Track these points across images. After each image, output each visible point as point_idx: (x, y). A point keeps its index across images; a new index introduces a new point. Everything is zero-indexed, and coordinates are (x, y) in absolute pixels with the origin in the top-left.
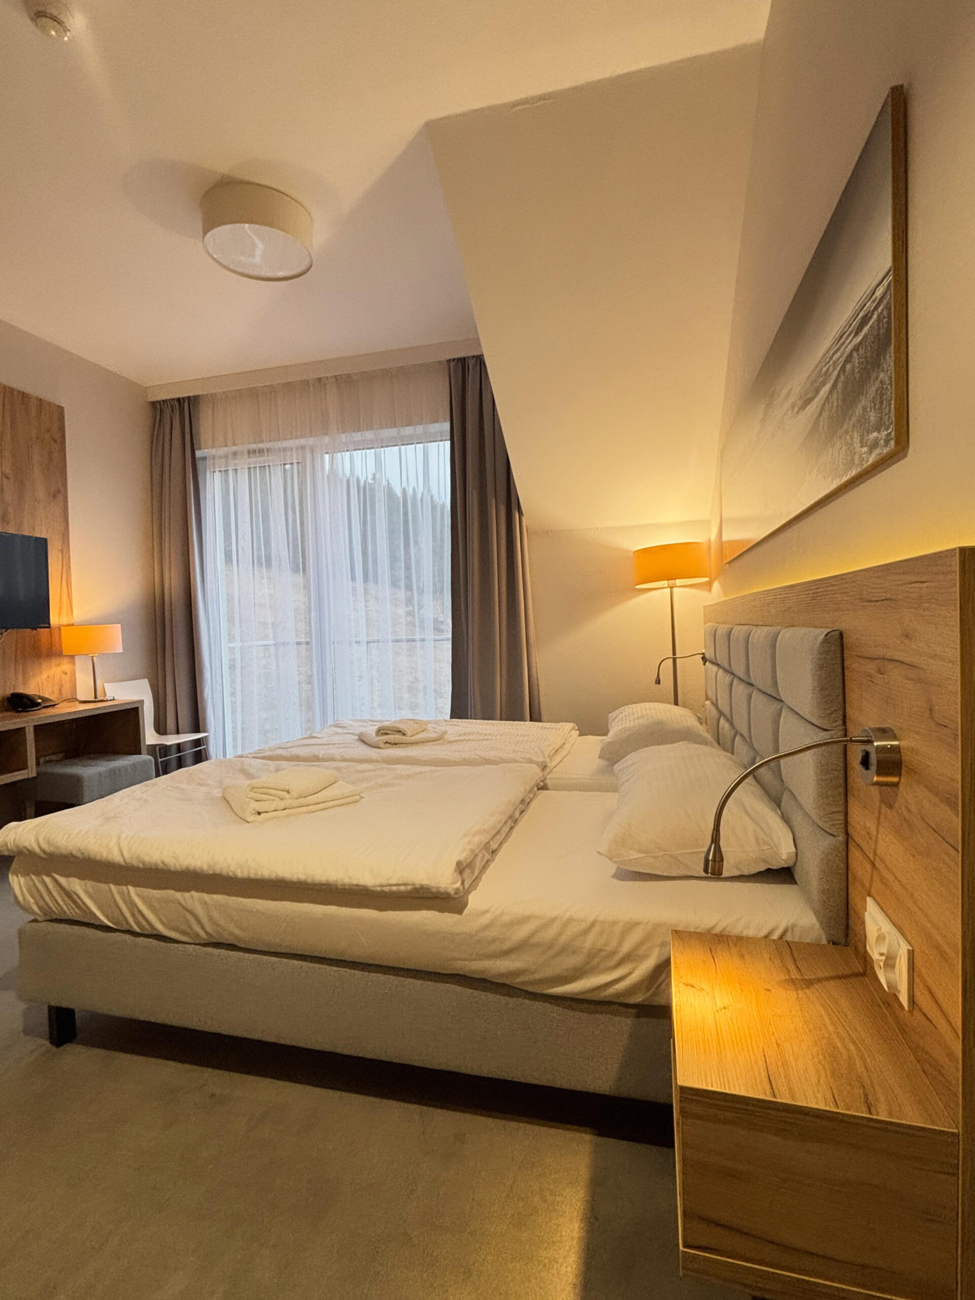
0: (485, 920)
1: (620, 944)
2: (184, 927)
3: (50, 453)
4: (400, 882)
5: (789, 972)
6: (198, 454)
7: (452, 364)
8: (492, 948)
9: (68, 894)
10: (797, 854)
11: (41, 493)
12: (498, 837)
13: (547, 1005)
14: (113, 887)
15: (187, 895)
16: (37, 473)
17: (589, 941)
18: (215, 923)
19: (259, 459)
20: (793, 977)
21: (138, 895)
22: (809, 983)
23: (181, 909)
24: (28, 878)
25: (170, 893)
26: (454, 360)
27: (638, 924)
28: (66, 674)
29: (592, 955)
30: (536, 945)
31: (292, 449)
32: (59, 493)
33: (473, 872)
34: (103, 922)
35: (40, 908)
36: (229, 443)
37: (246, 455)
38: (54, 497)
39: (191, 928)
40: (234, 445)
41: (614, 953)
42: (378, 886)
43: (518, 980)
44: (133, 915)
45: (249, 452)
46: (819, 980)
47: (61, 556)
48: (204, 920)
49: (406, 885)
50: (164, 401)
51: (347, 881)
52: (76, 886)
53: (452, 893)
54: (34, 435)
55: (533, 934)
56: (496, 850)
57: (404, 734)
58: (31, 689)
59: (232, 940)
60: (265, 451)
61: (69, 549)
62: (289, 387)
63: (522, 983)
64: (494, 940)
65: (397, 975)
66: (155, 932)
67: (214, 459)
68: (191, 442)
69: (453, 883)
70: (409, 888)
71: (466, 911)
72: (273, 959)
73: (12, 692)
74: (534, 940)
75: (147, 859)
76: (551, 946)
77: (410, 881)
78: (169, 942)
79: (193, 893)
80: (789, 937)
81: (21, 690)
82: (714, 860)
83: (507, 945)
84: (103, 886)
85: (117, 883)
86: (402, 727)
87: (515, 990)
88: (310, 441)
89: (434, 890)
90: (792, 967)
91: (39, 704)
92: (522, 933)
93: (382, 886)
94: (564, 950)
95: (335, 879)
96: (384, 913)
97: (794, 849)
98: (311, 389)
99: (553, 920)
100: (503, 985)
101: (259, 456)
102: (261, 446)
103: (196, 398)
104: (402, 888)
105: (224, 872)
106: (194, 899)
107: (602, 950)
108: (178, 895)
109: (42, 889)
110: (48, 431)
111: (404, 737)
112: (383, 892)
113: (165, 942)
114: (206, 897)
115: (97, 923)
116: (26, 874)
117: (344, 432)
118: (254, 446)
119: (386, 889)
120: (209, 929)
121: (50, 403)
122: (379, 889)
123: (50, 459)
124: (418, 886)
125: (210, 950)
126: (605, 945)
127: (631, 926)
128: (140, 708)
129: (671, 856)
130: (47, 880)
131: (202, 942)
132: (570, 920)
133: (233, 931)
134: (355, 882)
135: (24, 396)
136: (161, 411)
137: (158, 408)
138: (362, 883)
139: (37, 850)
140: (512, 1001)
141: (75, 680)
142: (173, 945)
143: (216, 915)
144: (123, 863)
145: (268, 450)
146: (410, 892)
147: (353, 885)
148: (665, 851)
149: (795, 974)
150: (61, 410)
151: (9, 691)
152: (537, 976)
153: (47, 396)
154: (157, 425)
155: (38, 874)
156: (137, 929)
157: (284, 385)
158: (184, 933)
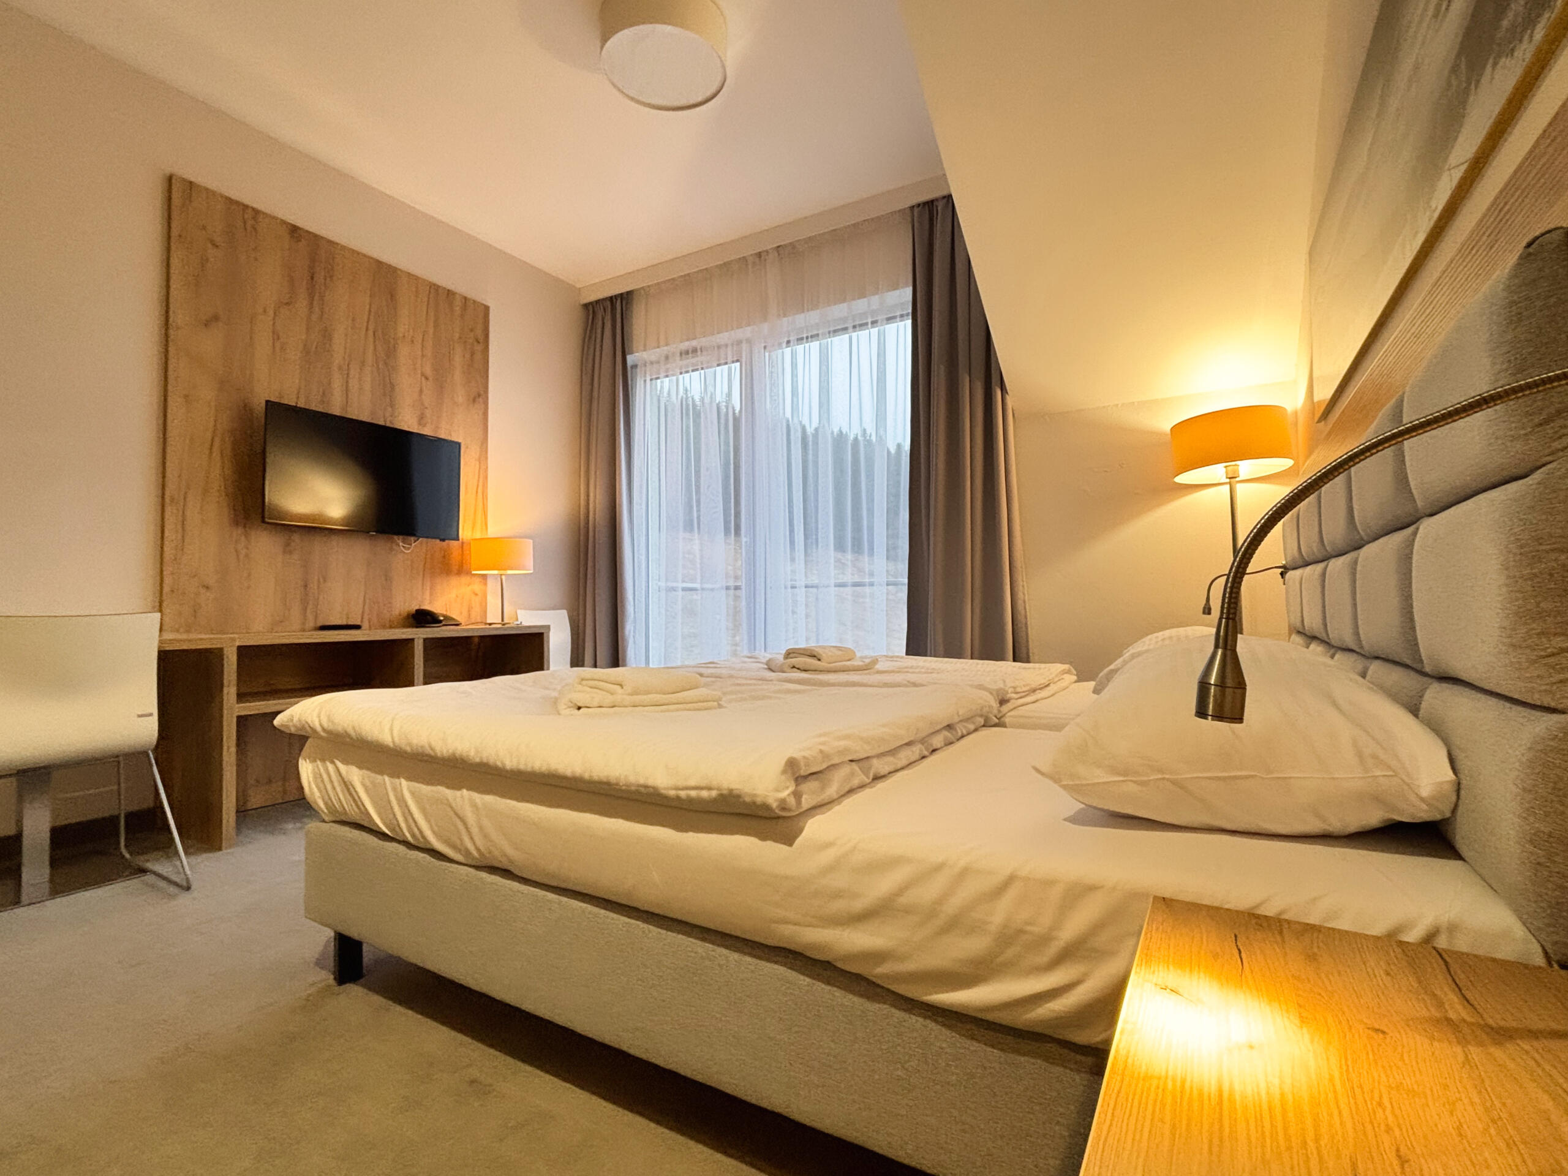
0: (827, 857)
1: (1057, 925)
2: (455, 839)
3: (472, 354)
4: (703, 784)
5: (1440, 1004)
6: (630, 359)
7: (916, 210)
8: (838, 906)
9: (347, 786)
10: (1458, 787)
11: (460, 398)
12: (890, 759)
13: (931, 1024)
14: (387, 778)
15: (458, 793)
16: (458, 376)
17: (999, 914)
18: (486, 836)
19: (694, 360)
20: (1452, 1015)
21: (413, 793)
22: (1501, 1035)
23: (452, 814)
24: (315, 764)
25: (442, 789)
26: (919, 205)
27: (1092, 888)
28: (476, 595)
29: (1008, 937)
30: (907, 911)
31: (726, 346)
32: (480, 397)
33: (823, 788)
34: (378, 826)
35: (326, 804)
36: (662, 343)
37: (678, 358)
38: (474, 400)
39: (461, 840)
40: (667, 345)
41: (1045, 940)
42: (672, 789)
43: (879, 970)
44: (406, 820)
45: (681, 354)
46: (1534, 1034)
47: (478, 466)
48: (475, 830)
49: (709, 789)
50: (598, 302)
51: (632, 779)
52: (355, 775)
53: (774, 805)
54: (457, 335)
55: (901, 891)
56: (884, 776)
57: (819, 660)
58: (437, 607)
59: (505, 865)
60: (699, 350)
61: (487, 458)
62: (725, 267)
63: (887, 976)
64: (838, 895)
65: (704, 940)
66: (428, 846)
67: (645, 366)
68: (622, 346)
69: (777, 790)
70: (714, 793)
71: (799, 841)
72: (551, 896)
73: (417, 608)
74: (903, 900)
75: (415, 742)
76: (931, 912)
77: (714, 783)
78: (444, 861)
79: (465, 791)
80: (1442, 942)
81: (427, 607)
82: (1221, 684)
83: (859, 905)
84: (379, 777)
85: (392, 776)
86: (820, 651)
87: (879, 990)
88: (746, 332)
89: (748, 799)
90: (1451, 998)
91: (440, 621)
92: (883, 886)
93: (677, 789)
94: (953, 925)
95: (617, 774)
96: (685, 835)
97: (1450, 775)
98: (750, 267)
99: (939, 868)
100: (858, 978)
101: (693, 357)
102: (694, 343)
103: (630, 293)
104: (705, 794)
105: (491, 762)
106: (465, 799)
107: (1021, 932)
108: (448, 793)
109: (325, 776)
110: (472, 330)
111: (819, 662)
112: (678, 798)
113: (439, 859)
114: (477, 797)
115: (374, 828)
116: (314, 761)
117: (785, 315)
118: (686, 345)
119: (683, 794)
120: (479, 843)
121: (474, 301)
122: (672, 793)
123: (472, 359)
124: (725, 792)
125: (484, 875)
126: (1030, 924)
127: (1077, 893)
128: (545, 635)
129: (1174, 782)
130: (331, 767)
131: (473, 863)
132: (965, 873)
133: (507, 851)
134: (642, 781)
135: (450, 293)
136: (594, 312)
137: (592, 310)
138: (651, 782)
139: (319, 729)
140: (874, 1007)
141: (486, 603)
142: (445, 863)
143: (486, 822)
144: (391, 745)
145: (701, 349)
146: (714, 801)
147: (641, 786)
148: (1161, 771)
149: (1456, 1010)
150: (487, 309)
151: (414, 607)
152: (910, 966)
153: (472, 294)
154: (589, 328)
155: (323, 760)
156: (410, 838)
157: (720, 267)
158: (454, 847)
